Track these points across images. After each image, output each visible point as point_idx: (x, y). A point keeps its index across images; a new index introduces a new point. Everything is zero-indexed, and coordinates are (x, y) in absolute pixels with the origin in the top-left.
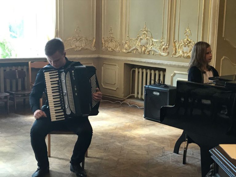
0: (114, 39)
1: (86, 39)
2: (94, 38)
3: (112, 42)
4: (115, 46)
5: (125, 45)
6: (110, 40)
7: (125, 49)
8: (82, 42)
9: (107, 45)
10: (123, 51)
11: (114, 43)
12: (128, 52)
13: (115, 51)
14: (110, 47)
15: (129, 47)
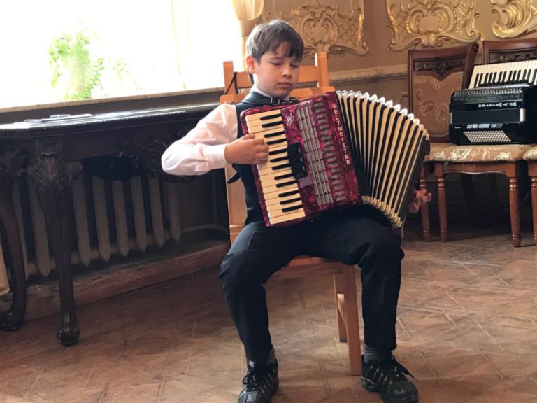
2: (359, 10)
4: (455, 24)
5: (507, 10)
6: (429, 6)
7: (507, 25)
8: (329, 24)
9: (412, 26)
10: (499, 32)
11: (447, 12)
12: (525, 33)
13: (458, 42)
14: (430, 32)
15: (526, 12)
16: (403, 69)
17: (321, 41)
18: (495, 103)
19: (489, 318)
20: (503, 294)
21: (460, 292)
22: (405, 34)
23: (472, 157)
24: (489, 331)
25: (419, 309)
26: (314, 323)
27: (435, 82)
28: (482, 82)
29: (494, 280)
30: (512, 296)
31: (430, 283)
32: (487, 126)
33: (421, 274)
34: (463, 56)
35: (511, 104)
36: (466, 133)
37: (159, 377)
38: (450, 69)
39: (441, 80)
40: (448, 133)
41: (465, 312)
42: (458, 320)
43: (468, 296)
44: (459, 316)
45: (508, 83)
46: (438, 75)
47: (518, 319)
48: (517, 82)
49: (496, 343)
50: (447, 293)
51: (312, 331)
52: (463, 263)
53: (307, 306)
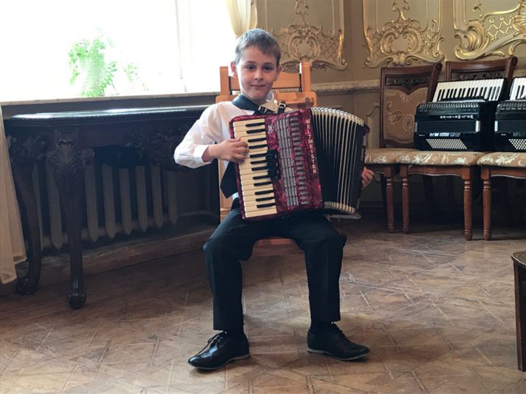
0: (415, 25)
1: (323, 35)
2: (340, 31)
3: (407, 35)
4: (422, 46)
5: (468, 36)
6: (401, 30)
7: (468, 48)
8: (313, 41)
9: (385, 47)
10: (460, 54)
11: (416, 35)
12: (483, 56)
13: (425, 61)
14: (401, 52)
15: (485, 38)
16: (375, 83)
17: (306, 56)
18: (454, 115)
19: (442, 298)
20: (455, 279)
21: (418, 276)
22: (378, 53)
23: (432, 161)
24: (442, 309)
25: (382, 289)
26: (291, 297)
27: (403, 95)
28: (444, 97)
29: (448, 267)
30: (463, 281)
31: (392, 268)
32: (447, 134)
33: (385, 260)
34: (429, 74)
35: (468, 116)
36: (428, 140)
37: (154, 337)
38: (417, 85)
39: (408, 94)
40: (412, 141)
41: (421, 292)
42: (416, 299)
43: (425, 279)
44: (416, 295)
45: (467, 98)
46: (406, 89)
47: (467, 300)
48: (474, 98)
49: (448, 319)
50: (407, 276)
51: (288, 304)
52: (422, 252)
53: (285, 283)
